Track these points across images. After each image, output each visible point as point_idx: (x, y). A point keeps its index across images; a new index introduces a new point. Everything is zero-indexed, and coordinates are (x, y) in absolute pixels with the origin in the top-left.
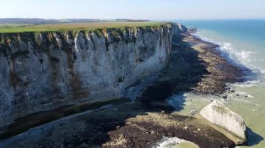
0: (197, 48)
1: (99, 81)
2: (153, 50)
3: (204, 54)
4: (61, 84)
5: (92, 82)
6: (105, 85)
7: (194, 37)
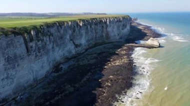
0: (140, 27)
1: (113, 34)
2: (126, 26)
3: (145, 30)
4: (104, 34)
5: (112, 34)
6: (115, 36)
7: (137, 23)
